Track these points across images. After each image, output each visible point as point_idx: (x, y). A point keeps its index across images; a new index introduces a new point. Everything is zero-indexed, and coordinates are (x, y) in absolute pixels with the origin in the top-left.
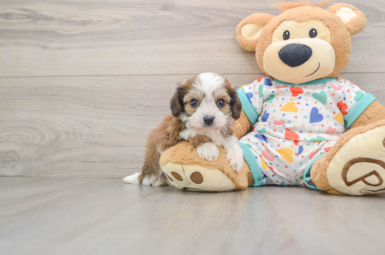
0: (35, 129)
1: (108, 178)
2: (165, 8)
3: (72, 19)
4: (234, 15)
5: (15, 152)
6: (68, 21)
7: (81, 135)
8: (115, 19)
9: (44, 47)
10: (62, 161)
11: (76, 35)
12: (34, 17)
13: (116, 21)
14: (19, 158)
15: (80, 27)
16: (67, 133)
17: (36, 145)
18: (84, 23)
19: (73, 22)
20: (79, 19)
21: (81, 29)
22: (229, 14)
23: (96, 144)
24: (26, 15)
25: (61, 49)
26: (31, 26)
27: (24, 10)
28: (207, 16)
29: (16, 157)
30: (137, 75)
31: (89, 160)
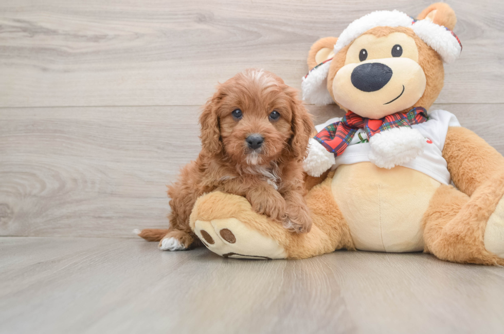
0: (34, 175)
1: (129, 238)
2: (202, 19)
3: (81, 33)
4: (290, 29)
5: (6, 205)
6: (76, 36)
7: (93, 183)
8: (136, 34)
9: (45, 70)
10: (68, 217)
11: (87, 53)
12: (32, 30)
13: (138, 36)
14: (12, 213)
15: (91, 44)
16: (75, 180)
17: (35, 196)
18: (96, 39)
19: (82, 36)
20: (90, 33)
21: (92, 46)
22: (283, 28)
23: (112, 194)
24: (21, 28)
25: (66, 71)
26: (27, 42)
27: (19, 21)
28: (256, 30)
29: (9, 211)
30: (165, 106)
31: (104, 215)
